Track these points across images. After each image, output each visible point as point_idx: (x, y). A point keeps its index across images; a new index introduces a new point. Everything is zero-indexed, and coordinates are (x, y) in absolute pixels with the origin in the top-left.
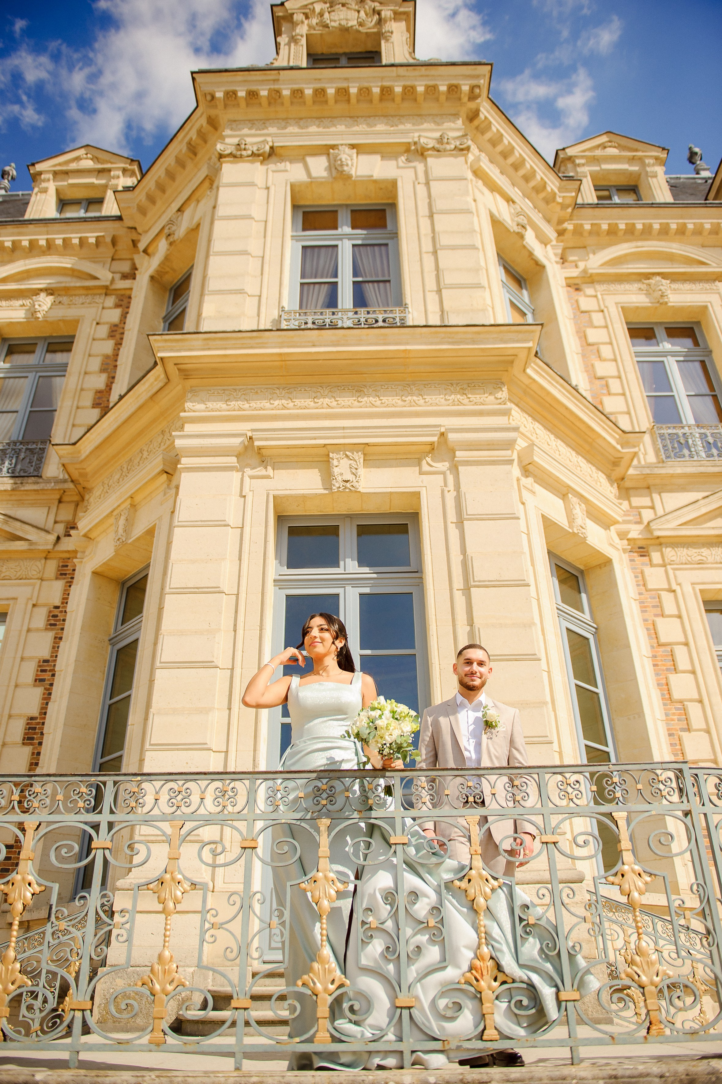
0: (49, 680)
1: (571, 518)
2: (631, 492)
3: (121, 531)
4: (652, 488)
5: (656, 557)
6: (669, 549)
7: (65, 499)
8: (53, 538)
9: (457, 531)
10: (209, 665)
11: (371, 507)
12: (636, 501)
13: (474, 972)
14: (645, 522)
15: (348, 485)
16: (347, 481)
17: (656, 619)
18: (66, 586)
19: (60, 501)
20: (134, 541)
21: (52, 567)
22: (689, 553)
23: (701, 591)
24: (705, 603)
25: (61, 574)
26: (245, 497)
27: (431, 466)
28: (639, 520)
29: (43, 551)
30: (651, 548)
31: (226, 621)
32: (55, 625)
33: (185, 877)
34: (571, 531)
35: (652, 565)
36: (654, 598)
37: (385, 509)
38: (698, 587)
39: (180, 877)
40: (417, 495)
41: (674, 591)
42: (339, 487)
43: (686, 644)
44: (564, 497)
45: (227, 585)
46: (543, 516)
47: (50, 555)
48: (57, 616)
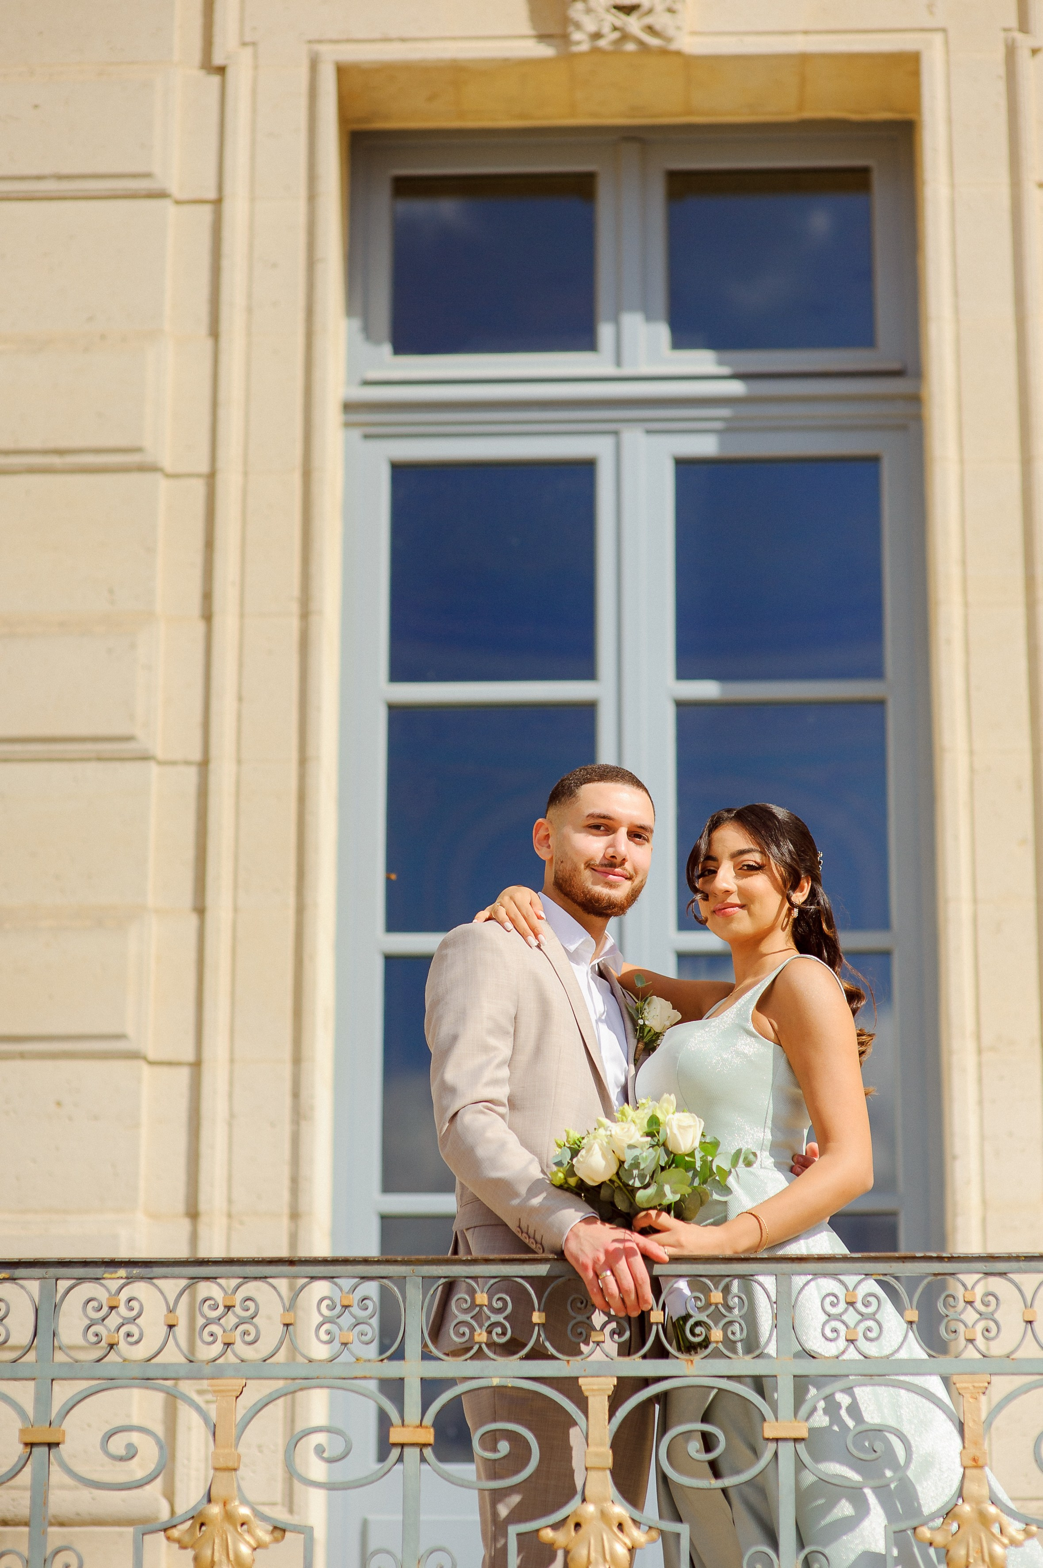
10: (116, 749)
11: (724, 102)
15: (633, 24)
16: (628, 10)
26: (221, 70)
33: (257, 1514)
37: (780, 105)
39: (244, 1511)
40: (908, 67)
42: (597, 36)
45: (172, 438)
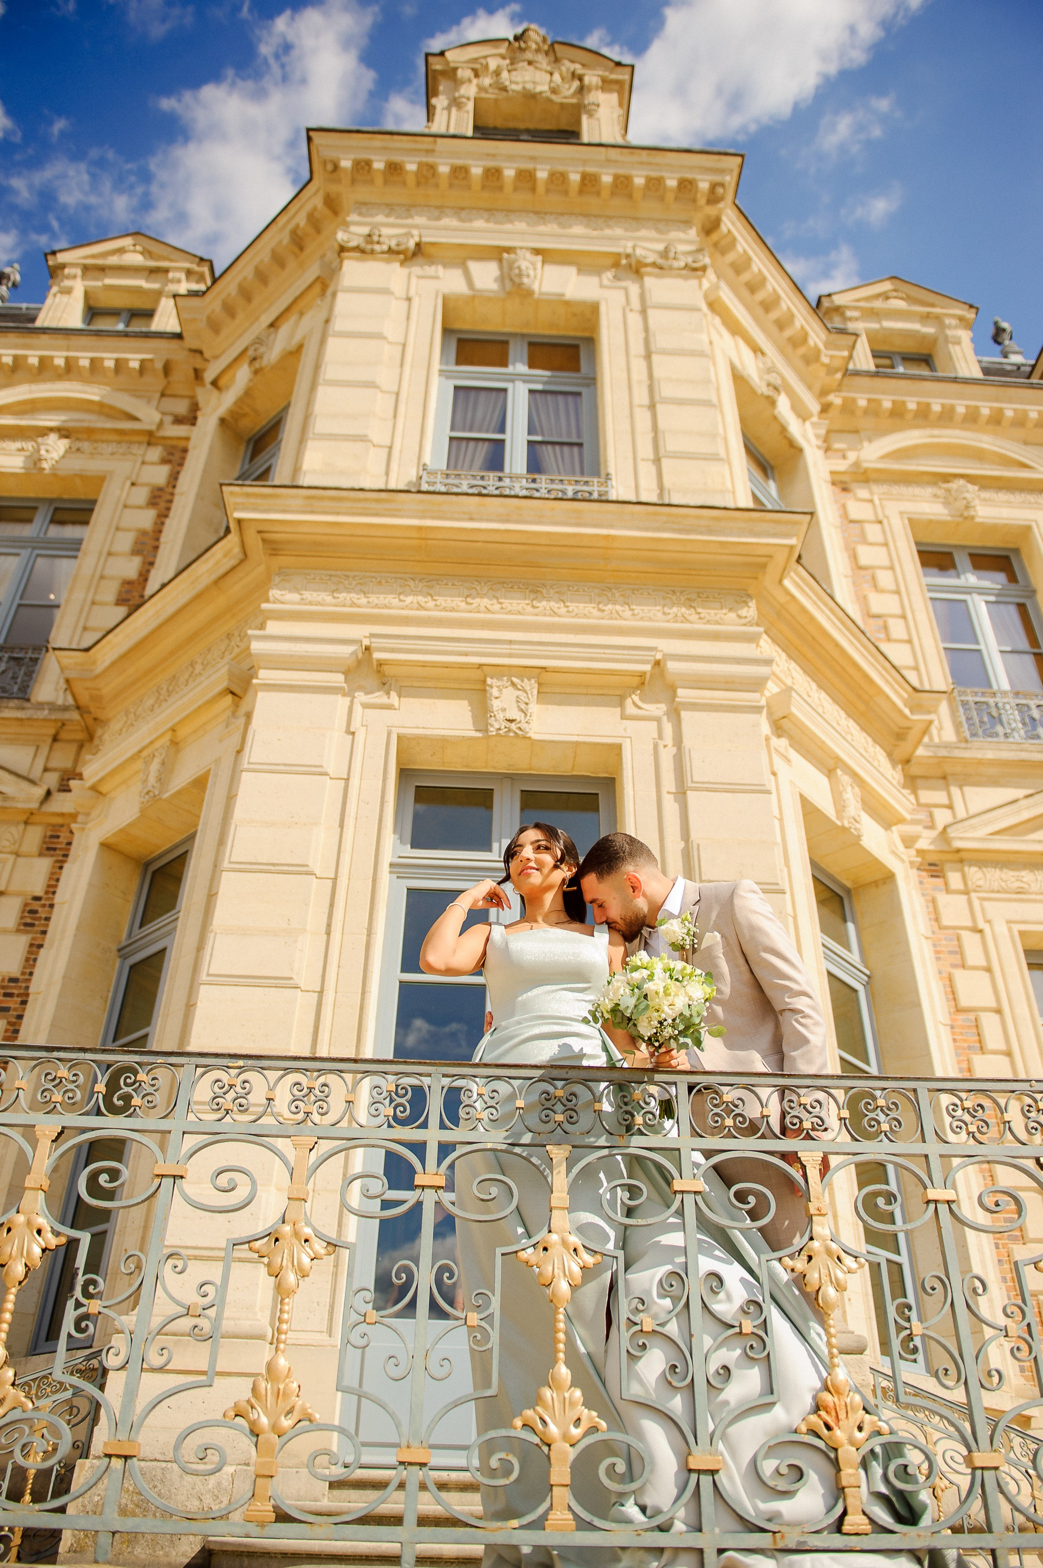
0: (15, 1010)
1: (840, 806)
2: (919, 782)
3: (152, 780)
4: (950, 778)
5: (954, 878)
6: (974, 869)
7: (63, 735)
8: (40, 792)
9: (676, 806)
10: (285, 983)
11: (544, 765)
12: (927, 796)
13: (822, 1413)
14: (940, 827)
15: (513, 726)
16: (511, 721)
17: (953, 971)
18: (53, 867)
19: (55, 739)
20: (174, 795)
21: (34, 836)
22: (1003, 876)
23: (1022, 934)
24: (1028, 952)
25: (48, 849)
26: (353, 733)
27: (639, 708)
28: (930, 824)
29: (24, 811)
30: (947, 866)
31: (315, 918)
32: (32, 925)
34: (839, 823)
35: (948, 891)
36: (951, 940)
37: (565, 769)
38: (1016, 928)
39: (308, 1231)
40: (617, 749)
41: (981, 931)
42: (499, 729)
43: (999, 1011)
44: (830, 773)
45: (320, 863)
46: (801, 796)
47: (34, 819)
48: (36, 912)
